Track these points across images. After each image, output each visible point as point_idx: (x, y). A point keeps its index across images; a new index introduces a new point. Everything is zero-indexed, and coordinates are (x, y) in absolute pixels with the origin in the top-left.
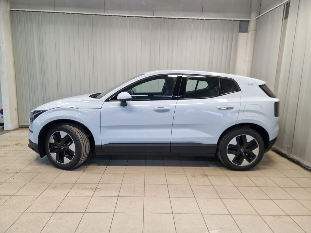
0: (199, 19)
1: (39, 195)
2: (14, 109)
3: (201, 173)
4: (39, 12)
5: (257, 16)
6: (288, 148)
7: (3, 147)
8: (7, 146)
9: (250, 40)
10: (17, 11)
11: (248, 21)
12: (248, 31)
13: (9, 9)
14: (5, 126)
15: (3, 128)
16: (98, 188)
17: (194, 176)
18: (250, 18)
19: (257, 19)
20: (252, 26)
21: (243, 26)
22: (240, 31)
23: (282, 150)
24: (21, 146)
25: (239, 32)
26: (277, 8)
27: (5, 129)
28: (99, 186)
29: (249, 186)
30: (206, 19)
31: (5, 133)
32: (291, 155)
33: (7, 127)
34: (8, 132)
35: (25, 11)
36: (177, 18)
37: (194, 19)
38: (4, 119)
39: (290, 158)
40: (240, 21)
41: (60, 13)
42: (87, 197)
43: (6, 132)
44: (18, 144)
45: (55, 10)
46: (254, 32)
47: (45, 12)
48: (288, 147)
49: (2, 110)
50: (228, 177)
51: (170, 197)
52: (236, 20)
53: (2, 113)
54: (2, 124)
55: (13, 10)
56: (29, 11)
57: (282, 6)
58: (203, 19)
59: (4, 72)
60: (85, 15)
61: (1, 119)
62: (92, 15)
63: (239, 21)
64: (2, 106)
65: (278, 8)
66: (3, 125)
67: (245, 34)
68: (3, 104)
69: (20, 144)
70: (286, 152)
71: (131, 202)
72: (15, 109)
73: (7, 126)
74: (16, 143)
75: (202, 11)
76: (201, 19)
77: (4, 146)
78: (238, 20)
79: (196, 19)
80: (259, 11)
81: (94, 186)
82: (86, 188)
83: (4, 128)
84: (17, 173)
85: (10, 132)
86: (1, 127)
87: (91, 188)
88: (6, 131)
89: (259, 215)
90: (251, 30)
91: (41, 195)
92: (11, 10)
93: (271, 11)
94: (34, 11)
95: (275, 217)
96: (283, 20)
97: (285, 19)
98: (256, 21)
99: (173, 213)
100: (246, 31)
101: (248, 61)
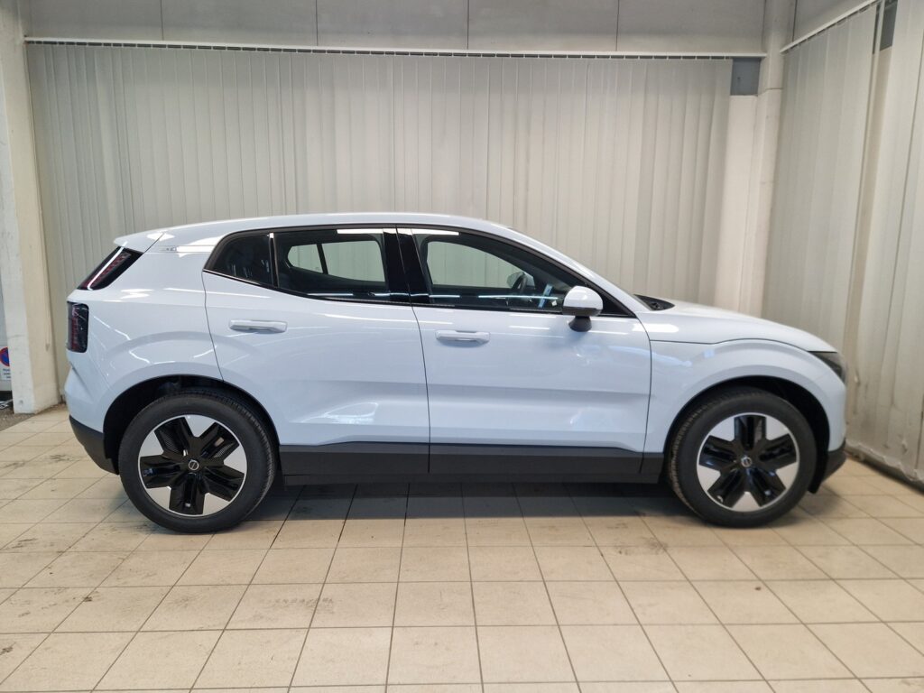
0: (608, 57)
1: (135, 628)
2: (44, 347)
3: (643, 538)
4: (115, 45)
5: (787, 43)
6: (905, 450)
7: (13, 467)
8: (24, 463)
9: (767, 117)
10: (46, 43)
11: (759, 60)
12: (759, 90)
13: (21, 39)
14: (16, 399)
15: (11, 405)
16: (325, 600)
17: (622, 549)
18: (766, 51)
19: (787, 51)
20: (771, 73)
21: (744, 76)
22: (736, 90)
23: (884, 457)
24: (69, 463)
25: (733, 93)
26: (854, 17)
27: (17, 408)
28: (329, 591)
29: (803, 580)
30: (628, 57)
31: (15, 423)
32: (915, 471)
33: (22, 402)
34: (25, 419)
35: (72, 43)
36: (541, 56)
37: (593, 57)
38: (12, 379)
39: (911, 480)
40: (736, 59)
41: (179, 47)
42: (294, 632)
43: (21, 420)
44: (58, 458)
45: (163, 39)
46: (777, 93)
47: (134, 45)
48: (903, 446)
49: (6, 351)
50: (732, 551)
51: (559, 626)
52: (722, 58)
53: (6, 362)
54: (6, 395)
55: (33, 42)
56: (85, 44)
57: (871, 8)
58: (622, 57)
59: (9, 233)
60: (256, 51)
61: (4, 378)
62: (280, 50)
63: (731, 60)
64: (5, 338)
65: (859, 14)
66: (11, 397)
67: (750, 98)
68: (9, 333)
69: (66, 458)
70: (900, 463)
71: (436, 644)
72: (47, 347)
73: (21, 399)
74: (54, 452)
75: (617, 31)
76: (613, 57)
77: (16, 464)
78: (727, 58)
79: (598, 57)
80: (793, 29)
81: (312, 593)
82: (285, 601)
83: (14, 407)
84: (61, 553)
85: (33, 418)
86: (5, 404)
87: (304, 601)
88: (21, 414)
89: (856, 678)
90: (769, 86)
91: (144, 629)
92: (29, 42)
93: (833, 25)
94: (100, 44)
95: (908, 684)
96: (874, 52)
97: (881, 49)
98: (784, 58)
99: (577, 682)
100: (753, 90)
101: (763, 183)
